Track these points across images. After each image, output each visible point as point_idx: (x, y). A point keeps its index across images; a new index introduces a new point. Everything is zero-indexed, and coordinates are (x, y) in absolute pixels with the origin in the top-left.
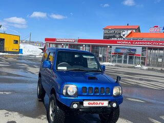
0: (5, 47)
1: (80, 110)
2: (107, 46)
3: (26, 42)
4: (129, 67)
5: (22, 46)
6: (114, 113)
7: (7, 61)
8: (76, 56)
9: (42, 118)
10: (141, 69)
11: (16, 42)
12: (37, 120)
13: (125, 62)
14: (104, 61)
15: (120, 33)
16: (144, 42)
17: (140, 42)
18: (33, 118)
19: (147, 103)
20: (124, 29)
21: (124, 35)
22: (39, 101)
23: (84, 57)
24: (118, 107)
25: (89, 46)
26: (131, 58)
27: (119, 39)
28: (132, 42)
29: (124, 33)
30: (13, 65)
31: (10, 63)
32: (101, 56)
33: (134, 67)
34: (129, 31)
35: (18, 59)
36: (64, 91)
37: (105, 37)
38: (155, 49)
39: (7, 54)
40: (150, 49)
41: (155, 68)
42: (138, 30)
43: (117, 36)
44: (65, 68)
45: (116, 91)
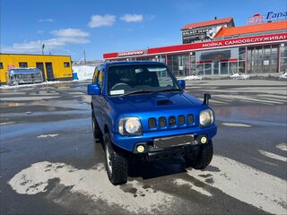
0: (54, 73)
1: (150, 154)
2: (188, 53)
3: (81, 64)
4: (222, 79)
5: (75, 69)
6: (204, 151)
7: (57, 92)
8: (137, 71)
9: (99, 168)
10: (240, 79)
11: (67, 65)
12: (91, 172)
13: (216, 72)
14: (186, 75)
15: (205, 33)
16: (242, 39)
17: (235, 40)
18: (85, 169)
19: (254, 126)
20: (210, 26)
21: (211, 35)
22: (97, 142)
23: (150, 70)
24: (209, 142)
25: (163, 56)
26: (224, 65)
27: (204, 41)
28: (223, 42)
29: (211, 32)
30: (64, 96)
31: (61, 92)
32: (181, 68)
33: (229, 78)
34: (219, 28)
35: (71, 87)
36: (121, 128)
37: (184, 41)
38: (259, 47)
39: (58, 82)
40: (251, 48)
41: (259, 75)
42: (231, 23)
43: (202, 37)
44: (121, 92)
45: (204, 118)
